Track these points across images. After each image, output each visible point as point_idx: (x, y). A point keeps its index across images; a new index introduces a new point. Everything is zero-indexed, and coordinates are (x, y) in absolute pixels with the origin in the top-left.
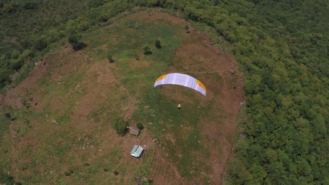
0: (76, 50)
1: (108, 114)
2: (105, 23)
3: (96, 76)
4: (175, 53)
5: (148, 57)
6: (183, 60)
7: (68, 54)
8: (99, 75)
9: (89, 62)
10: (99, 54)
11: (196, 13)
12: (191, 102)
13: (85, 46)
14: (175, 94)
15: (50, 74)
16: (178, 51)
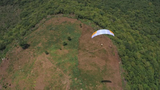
0: (24, 49)
1: (56, 87)
2: (34, 28)
3: (41, 64)
4: (79, 41)
5: (66, 47)
6: (84, 45)
7: (20, 52)
8: (43, 63)
9: (34, 56)
10: (39, 50)
11: (81, 14)
12: (96, 69)
13: (29, 45)
14: (87, 67)
15: (13, 65)
16: (80, 40)
